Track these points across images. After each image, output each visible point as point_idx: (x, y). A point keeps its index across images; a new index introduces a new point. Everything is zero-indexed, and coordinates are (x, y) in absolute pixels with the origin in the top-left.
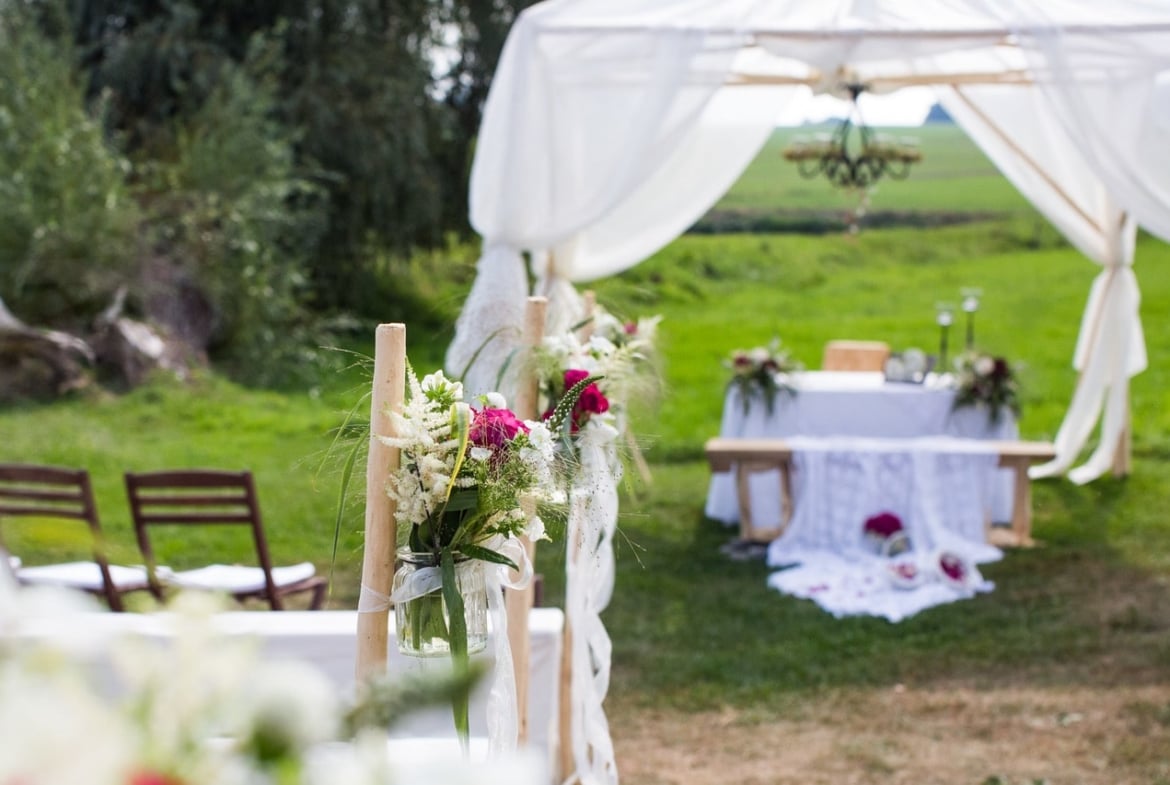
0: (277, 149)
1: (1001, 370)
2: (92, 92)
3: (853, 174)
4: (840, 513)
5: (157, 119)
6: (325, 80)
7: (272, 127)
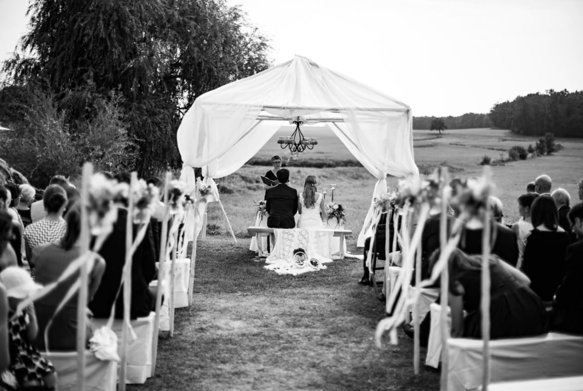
0: (122, 131)
1: (340, 208)
2: (59, 110)
3: (297, 148)
4: (287, 248)
5: (82, 120)
6: (139, 109)
7: (120, 123)
